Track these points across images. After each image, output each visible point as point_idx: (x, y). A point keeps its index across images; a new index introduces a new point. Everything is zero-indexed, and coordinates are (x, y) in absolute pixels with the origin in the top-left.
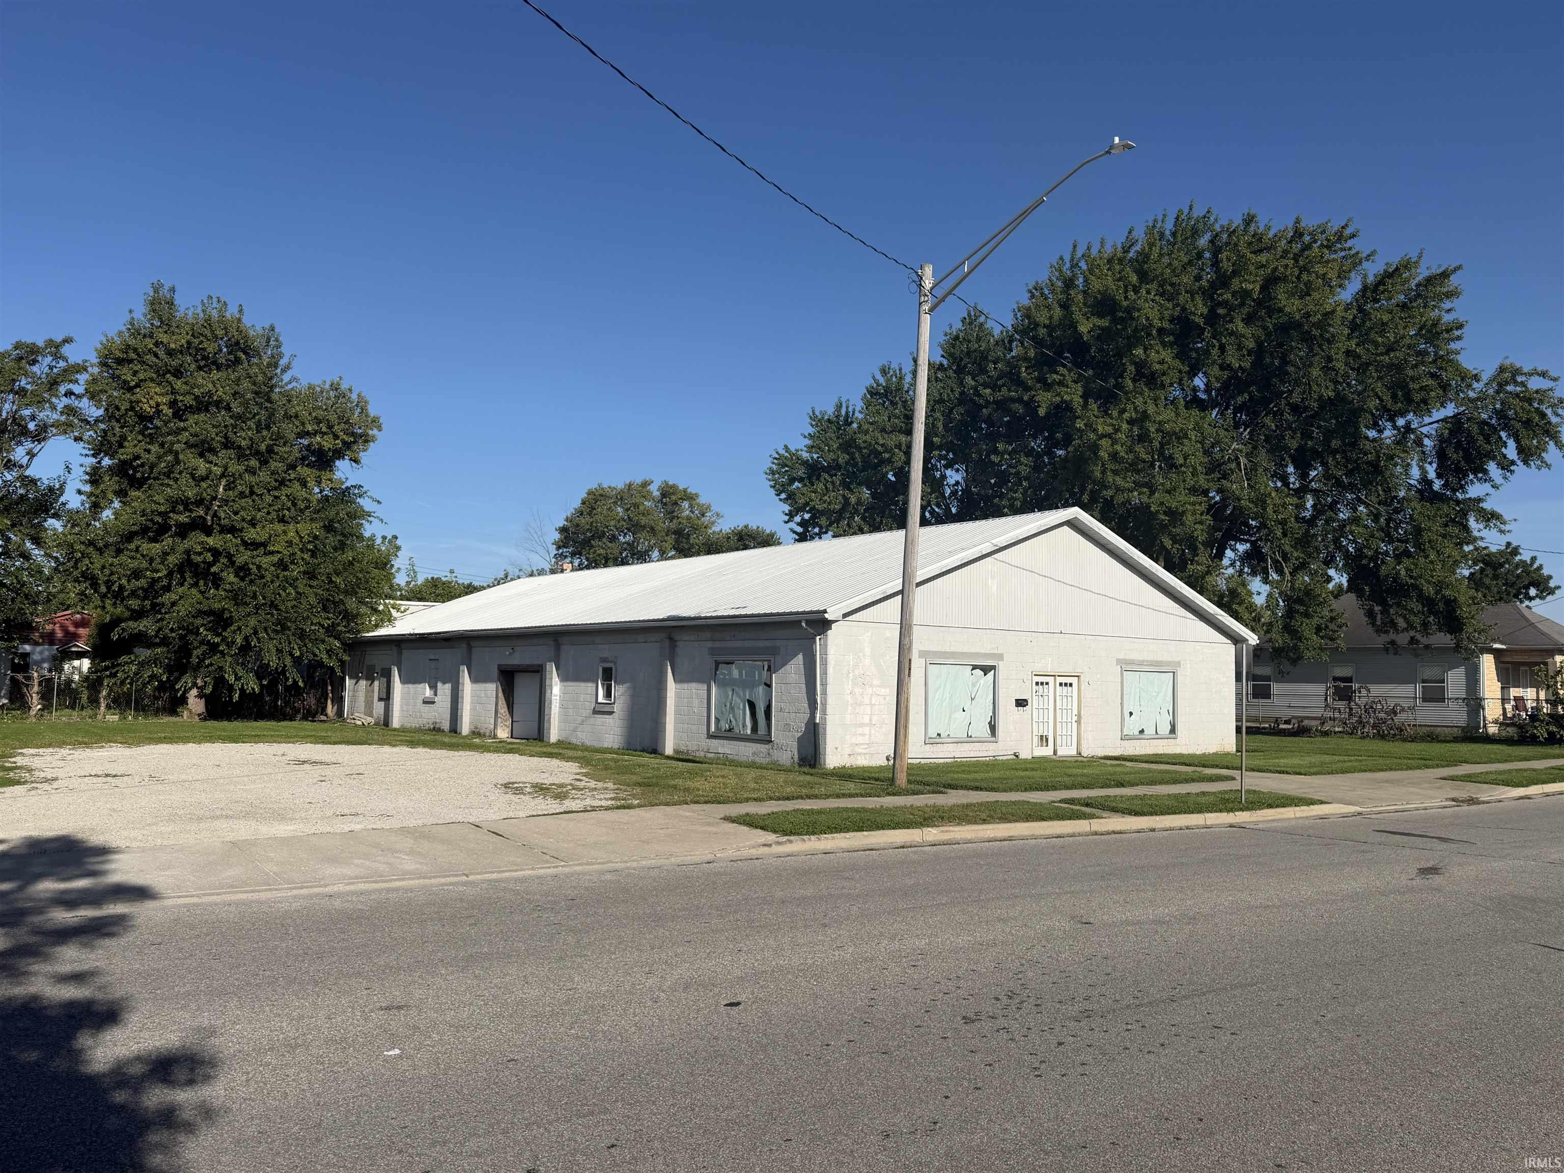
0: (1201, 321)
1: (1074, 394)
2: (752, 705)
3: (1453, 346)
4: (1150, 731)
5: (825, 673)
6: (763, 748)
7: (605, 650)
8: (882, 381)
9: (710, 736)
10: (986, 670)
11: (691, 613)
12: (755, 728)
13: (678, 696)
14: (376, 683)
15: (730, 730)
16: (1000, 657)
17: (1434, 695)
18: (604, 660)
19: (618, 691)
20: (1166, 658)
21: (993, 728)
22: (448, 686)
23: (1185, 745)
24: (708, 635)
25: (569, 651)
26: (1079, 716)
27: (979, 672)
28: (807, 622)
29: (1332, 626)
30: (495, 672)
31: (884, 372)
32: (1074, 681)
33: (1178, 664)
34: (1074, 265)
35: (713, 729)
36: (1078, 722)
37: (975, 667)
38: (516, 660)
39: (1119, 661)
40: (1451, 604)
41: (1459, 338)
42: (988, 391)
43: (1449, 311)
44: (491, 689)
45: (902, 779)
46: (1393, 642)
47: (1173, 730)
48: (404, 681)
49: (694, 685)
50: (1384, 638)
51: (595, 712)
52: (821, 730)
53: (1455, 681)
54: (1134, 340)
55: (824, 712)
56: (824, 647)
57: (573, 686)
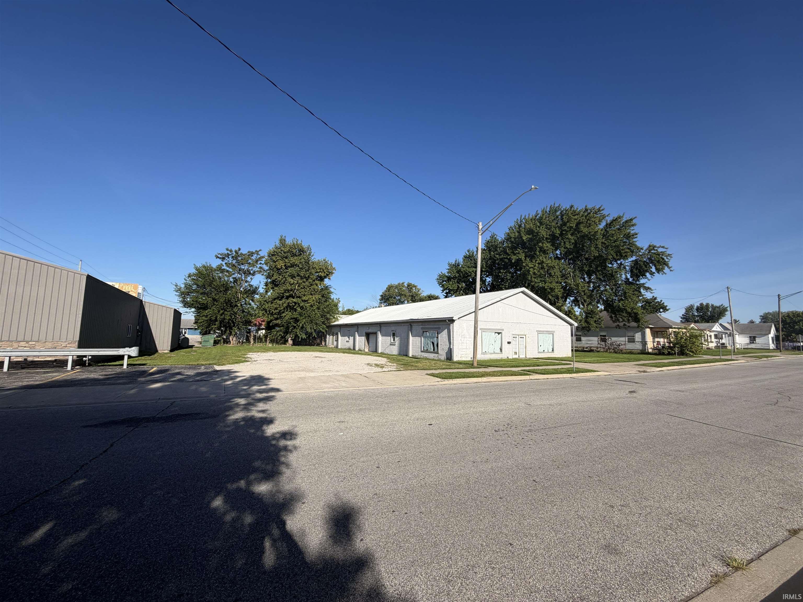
0: (558, 235)
1: (522, 256)
2: (433, 343)
3: (634, 240)
4: (546, 351)
5: (453, 334)
6: (436, 355)
7: (393, 328)
8: (468, 254)
9: (422, 352)
10: (499, 333)
11: (416, 318)
12: (434, 350)
13: (413, 341)
14: (335, 336)
15: (427, 350)
16: (503, 330)
17: (632, 340)
18: (392, 331)
19: (397, 339)
20: (551, 330)
21: (501, 350)
22: (352, 337)
23: (557, 354)
24: (421, 324)
25: (383, 328)
26: (526, 346)
27: (497, 334)
28: (448, 320)
29: (600, 321)
30: (364, 334)
31: (468, 251)
32: (524, 336)
33: (554, 332)
34: (521, 221)
35: (422, 350)
36: (526, 348)
38: (370, 331)
39: (537, 331)
40: (636, 314)
41: (636, 237)
42: (498, 256)
43: (633, 230)
44: (363, 338)
45: (475, 364)
46: (618, 325)
47: (553, 350)
48: (341, 336)
49: (417, 338)
50: (616, 324)
51: (391, 345)
52: (452, 350)
53: (638, 336)
54: (539, 241)
55: (453, 345)
56: (453, 327)
57: (384, 338)
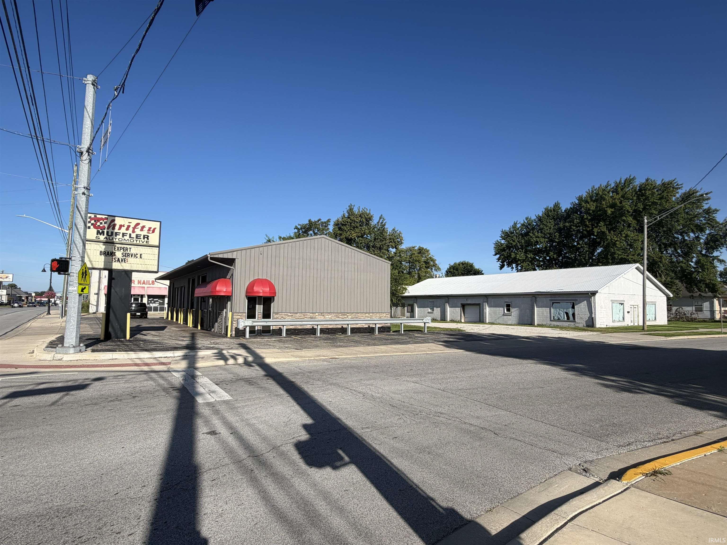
0: (641, 210)
1: (604, 229)
2: (567, 314)
3: (715, 215)
4: (651, 319)
5: (595, 305)
6: (572, 323)
7: (507, 300)
9: (551, 321)
10: (622, 304)
11: (545, 291)
12: (568, 318)
13: (537, 311)
14: (406, 308)
15: (559, 319)
16: (624, 301)
17: (699, 309)
18: (506, 302)
19: (513, 310)
20: (654, 300)
21: (623, 318)
22: (439, 309)
23: (657, 323)
24: (550, 296)
25: (490, 299)
26: (638, 315)
27: (620, 305)
28: (588, 293)
29: (678, 291)
30: (460, 305)
32: (637, 307)
33: (656, 302)
35: (552, 319)
36: (638, 317)
37: (620, 304)
38: (465, 302)
41: (716, 213)
44: (458, 309)
47: (655, 319)
48: (418, 307)
49: (544, 308)
51: (503, 315)
52: (594, 319)
53: (707, 306)
54: (622, 215)
55: (595, 315)
56: (595, 299)
57: (492, 309)
